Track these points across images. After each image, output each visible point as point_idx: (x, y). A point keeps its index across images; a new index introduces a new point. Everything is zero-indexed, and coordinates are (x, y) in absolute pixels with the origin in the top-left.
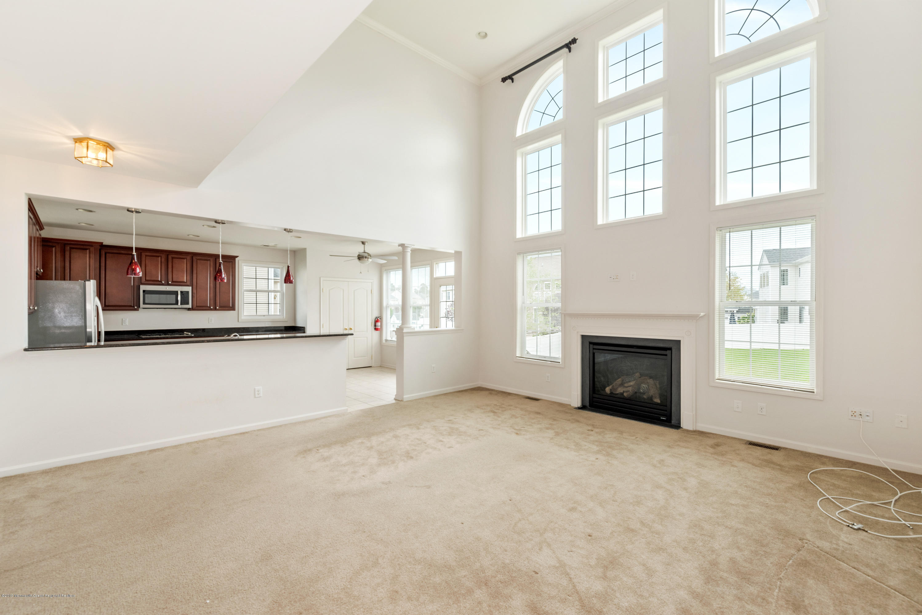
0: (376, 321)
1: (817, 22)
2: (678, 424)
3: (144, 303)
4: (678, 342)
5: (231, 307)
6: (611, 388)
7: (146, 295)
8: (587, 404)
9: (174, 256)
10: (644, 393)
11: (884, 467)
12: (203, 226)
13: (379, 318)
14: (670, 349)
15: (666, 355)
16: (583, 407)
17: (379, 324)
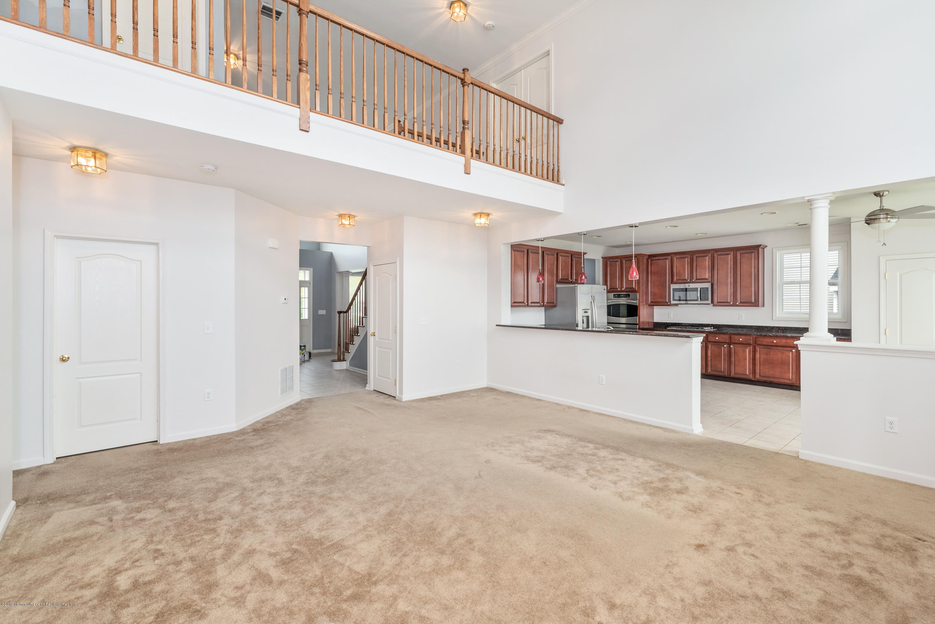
3: (674, 300)
5: (753, 303)
7: (675, 293)
9: (697, 255)
12: (666, 227)
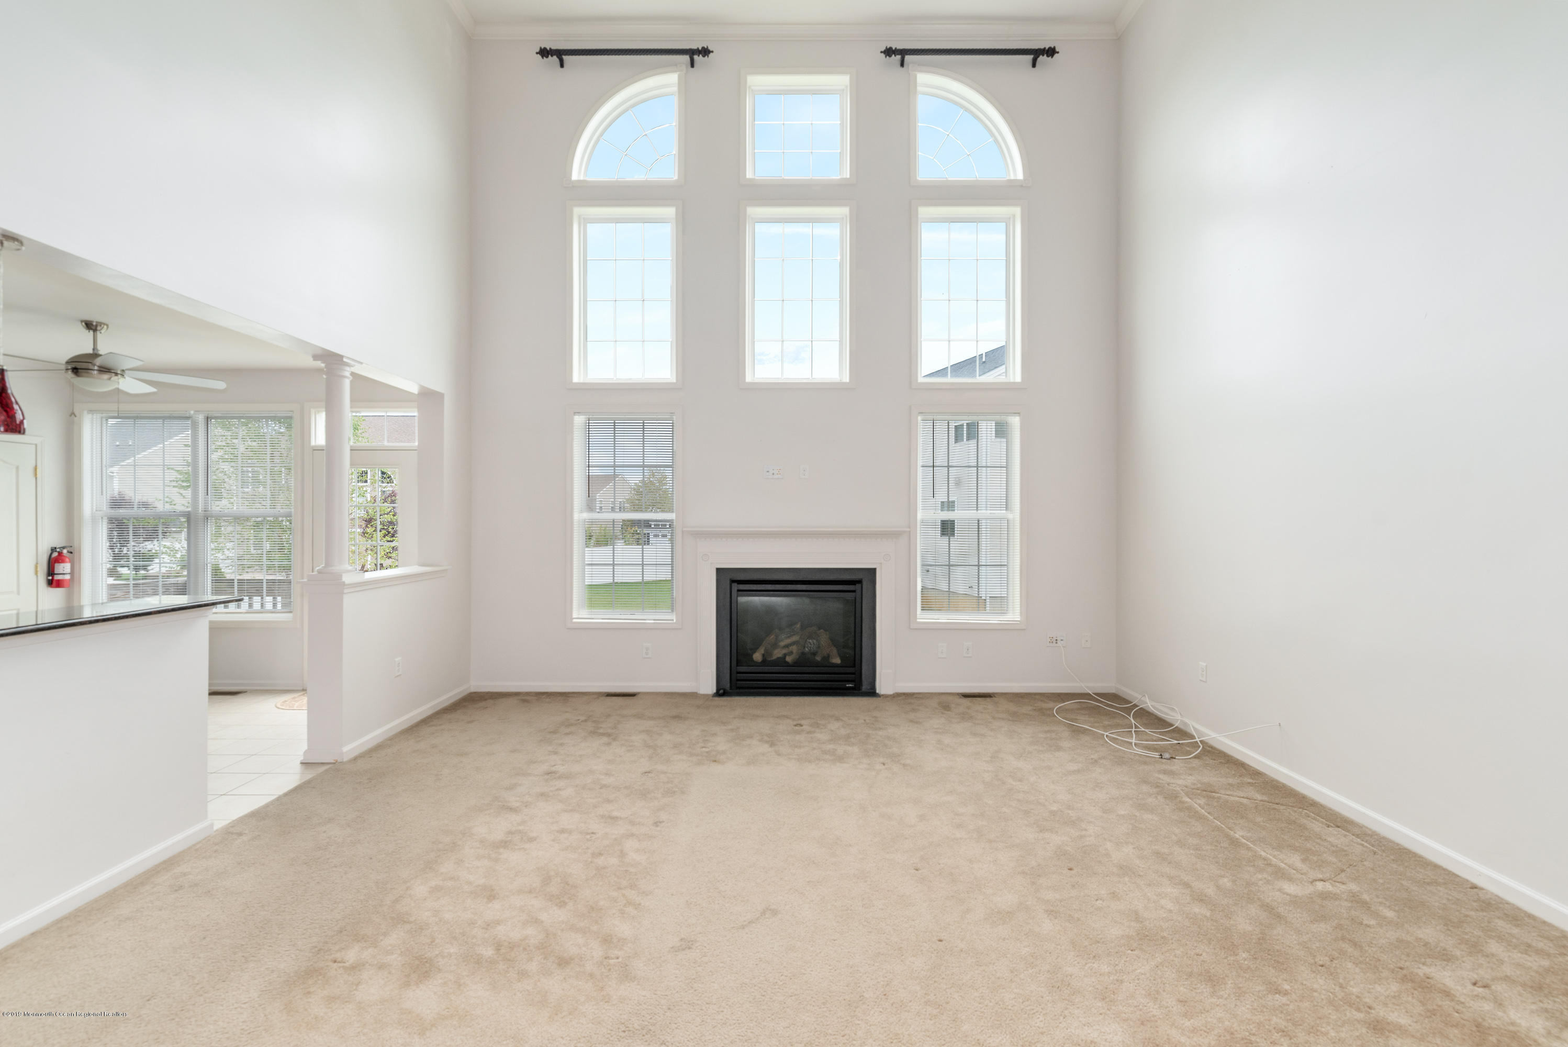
0: (55, 559)
1: (1022, 186)
2: (871, 689)
4: (872, 572)
6: (763, 652)
8: (727, 686)
10: (814, 654)
11: (1086, 692)
13: (65, 551)
14: (860, 582)
15: (854, 591)
16: (721, 692)
17: (64, 569)
